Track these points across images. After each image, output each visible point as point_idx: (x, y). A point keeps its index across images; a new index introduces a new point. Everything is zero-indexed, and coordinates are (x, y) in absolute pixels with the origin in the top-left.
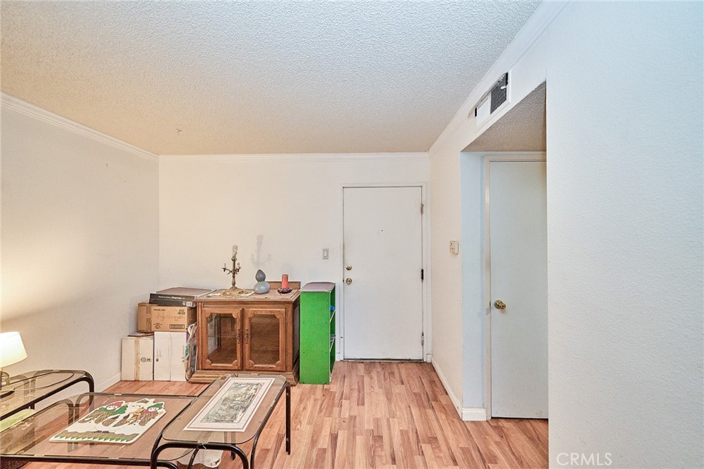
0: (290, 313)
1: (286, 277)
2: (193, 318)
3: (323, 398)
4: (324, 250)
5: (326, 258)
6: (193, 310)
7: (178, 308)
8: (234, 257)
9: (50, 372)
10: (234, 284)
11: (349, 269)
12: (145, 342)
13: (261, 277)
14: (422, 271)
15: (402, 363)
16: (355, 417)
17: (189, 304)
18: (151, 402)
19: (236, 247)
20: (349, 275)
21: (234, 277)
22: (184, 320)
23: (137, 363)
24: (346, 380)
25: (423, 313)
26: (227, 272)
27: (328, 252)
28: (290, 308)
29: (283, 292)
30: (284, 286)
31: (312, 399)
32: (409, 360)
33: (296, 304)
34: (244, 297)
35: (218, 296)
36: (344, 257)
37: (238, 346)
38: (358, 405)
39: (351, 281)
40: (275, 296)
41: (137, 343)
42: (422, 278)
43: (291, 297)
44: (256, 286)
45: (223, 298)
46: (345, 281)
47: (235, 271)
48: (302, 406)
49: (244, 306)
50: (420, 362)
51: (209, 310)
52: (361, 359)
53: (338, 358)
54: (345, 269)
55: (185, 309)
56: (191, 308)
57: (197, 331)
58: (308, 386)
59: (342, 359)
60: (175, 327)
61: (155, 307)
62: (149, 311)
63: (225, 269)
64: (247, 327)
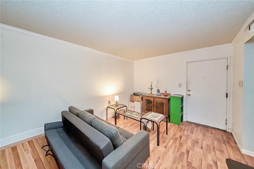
0: (167, 102)
1: (166, 92)
2: (142, 100)
3: (178, 128)
4: (179, 84)
5: (180, 87)
6: (142, 98)
7: (139, 97)
8: (151, 85)
9: (121, 104)
10: (151, 92)
11: (189, 91)
12: (132, 103)
13: (158, 91)
14: (227, 94)
15: (214, 129)
16: (189, 135)
17: (141, 96)
18: (137, 113)
19: (152, 83)
20: (189, 93)
21: (151, 90)
22: (140, 100)
23: (131, 108)
24: (187, 127)
25: (227, 112)
26: (150, 89)
27: (181, 85)
28: (167, 100)
29: (165, 96)
30: (165, 94)
31: (174, 127)
32: (218, 129)
33: (169, 100)
34: (154, 96)
35: (147, 95)
36: (187, 86)
37: (153, 108)
38: (190, 133)
39: (190, 95)
40: (162, 96)
41: (131, 103)
42: (227, 97)
43: (168, 97)
44: (157, 93)
45: (148, 95)
46: (187, 95)
47: (152, 89)
48: (171, 128)
49: (154, 98)
50: (225, 131)
51: (146, 98)
52: (194, 123)
53: (184, 120)
54: (188, 91)
55: (140, 97)
56: (142, 97)
57: (143, 103)
58: (173, 124)
59: (186, 121)
60: (138, 101)
61: (134, 96)
62: (133, 97)
63: (149, 88)
64: (155, 104)
